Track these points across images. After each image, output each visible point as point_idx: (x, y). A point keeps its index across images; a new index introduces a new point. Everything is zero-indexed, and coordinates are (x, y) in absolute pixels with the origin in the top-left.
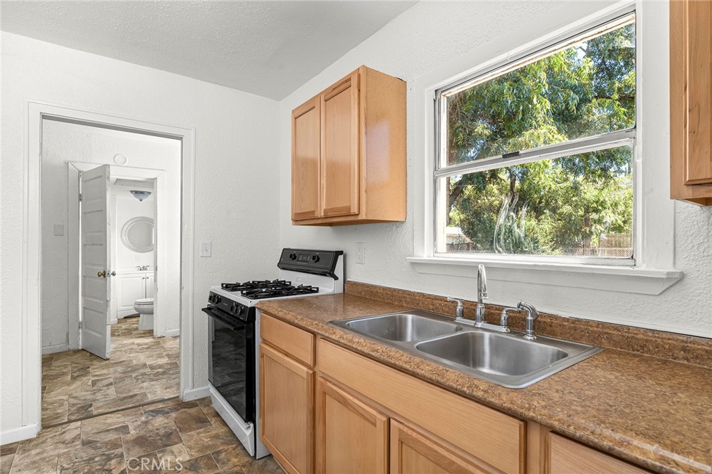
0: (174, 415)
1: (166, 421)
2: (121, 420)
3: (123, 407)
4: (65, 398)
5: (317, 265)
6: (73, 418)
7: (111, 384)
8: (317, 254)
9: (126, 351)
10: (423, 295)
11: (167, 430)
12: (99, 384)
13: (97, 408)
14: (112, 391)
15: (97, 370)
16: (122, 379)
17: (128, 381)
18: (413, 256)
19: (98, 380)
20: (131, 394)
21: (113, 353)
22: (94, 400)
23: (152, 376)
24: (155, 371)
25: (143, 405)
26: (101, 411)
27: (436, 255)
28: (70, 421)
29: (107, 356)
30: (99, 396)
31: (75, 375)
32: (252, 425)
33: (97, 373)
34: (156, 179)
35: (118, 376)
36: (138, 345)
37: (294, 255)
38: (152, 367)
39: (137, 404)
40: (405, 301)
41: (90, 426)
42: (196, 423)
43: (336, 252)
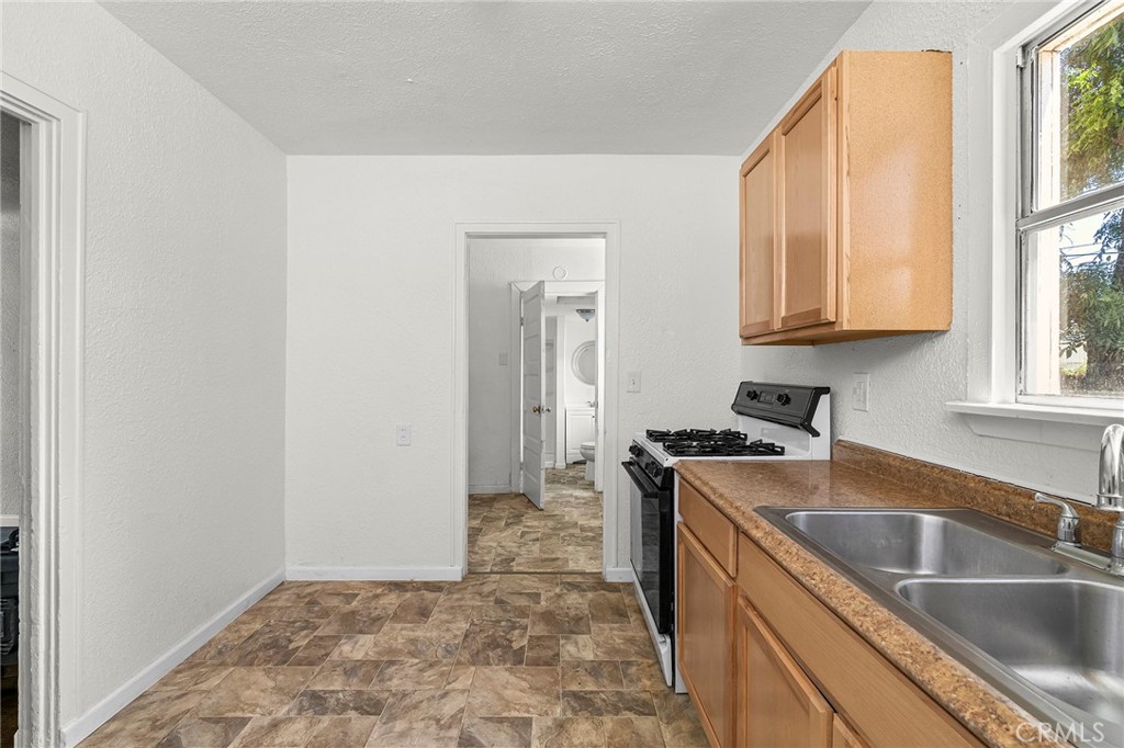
0: (590, 595)
1: (580, 601)
2: (536, 585)
3: (542, 570)
4: (494, 545)
5: (785, 409)
6: (495, 569)
7: (538, 540)
8: (787, 391)
9: (561, 504)
10: (987, 481)
11: (578, 612)
12: (527, 537)
13: (519, 565)
14: (536, 547)
15: (531, 520)
16: (549, 536)
17: (554, 540)
18: (966, 400)
19: (527, 532)
20: (553, 556)
21: (549, 503)
22: (518, 555)
23: (579, 540)
24: (585, 534)
25: (562, 573)
26: (521, 568)
27: (1020, 398)
28: (492, 572)
29: (542, 506)
30: (523, 551)
31: (509, 521)
32: (668, 640)
33: (529, 524)
34: (596, 292)
35: (547, 531)
36: (576, 498)
37: (755, 392)
38: (583, 529)
39: (556, 570)
40: (946, 489)
41: (509, 583)
42: (613, 614)
43: (815, 388)
